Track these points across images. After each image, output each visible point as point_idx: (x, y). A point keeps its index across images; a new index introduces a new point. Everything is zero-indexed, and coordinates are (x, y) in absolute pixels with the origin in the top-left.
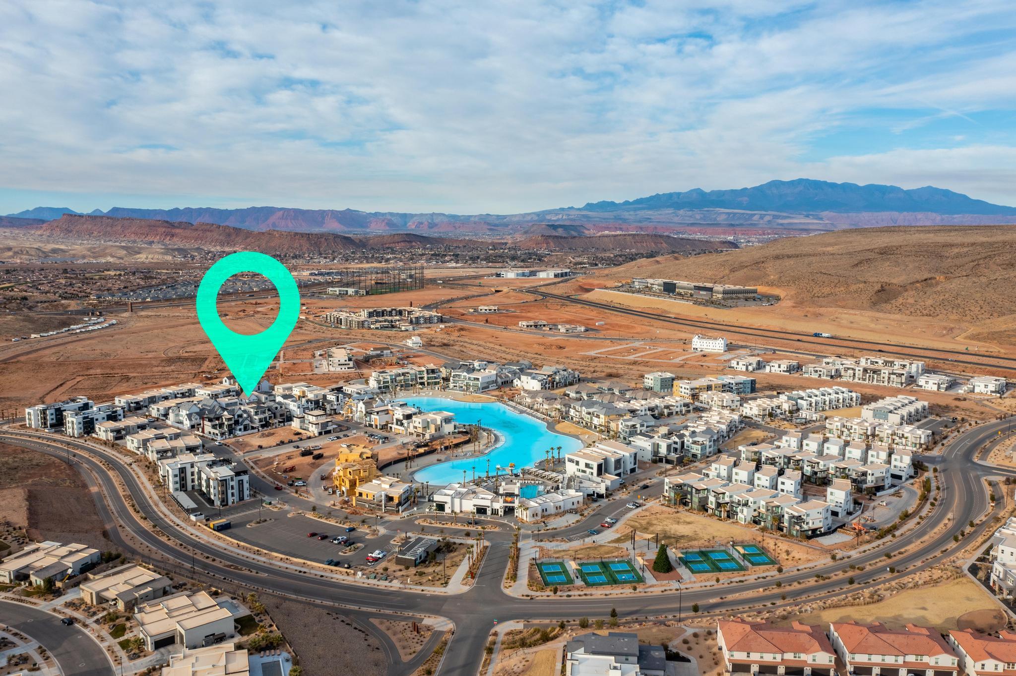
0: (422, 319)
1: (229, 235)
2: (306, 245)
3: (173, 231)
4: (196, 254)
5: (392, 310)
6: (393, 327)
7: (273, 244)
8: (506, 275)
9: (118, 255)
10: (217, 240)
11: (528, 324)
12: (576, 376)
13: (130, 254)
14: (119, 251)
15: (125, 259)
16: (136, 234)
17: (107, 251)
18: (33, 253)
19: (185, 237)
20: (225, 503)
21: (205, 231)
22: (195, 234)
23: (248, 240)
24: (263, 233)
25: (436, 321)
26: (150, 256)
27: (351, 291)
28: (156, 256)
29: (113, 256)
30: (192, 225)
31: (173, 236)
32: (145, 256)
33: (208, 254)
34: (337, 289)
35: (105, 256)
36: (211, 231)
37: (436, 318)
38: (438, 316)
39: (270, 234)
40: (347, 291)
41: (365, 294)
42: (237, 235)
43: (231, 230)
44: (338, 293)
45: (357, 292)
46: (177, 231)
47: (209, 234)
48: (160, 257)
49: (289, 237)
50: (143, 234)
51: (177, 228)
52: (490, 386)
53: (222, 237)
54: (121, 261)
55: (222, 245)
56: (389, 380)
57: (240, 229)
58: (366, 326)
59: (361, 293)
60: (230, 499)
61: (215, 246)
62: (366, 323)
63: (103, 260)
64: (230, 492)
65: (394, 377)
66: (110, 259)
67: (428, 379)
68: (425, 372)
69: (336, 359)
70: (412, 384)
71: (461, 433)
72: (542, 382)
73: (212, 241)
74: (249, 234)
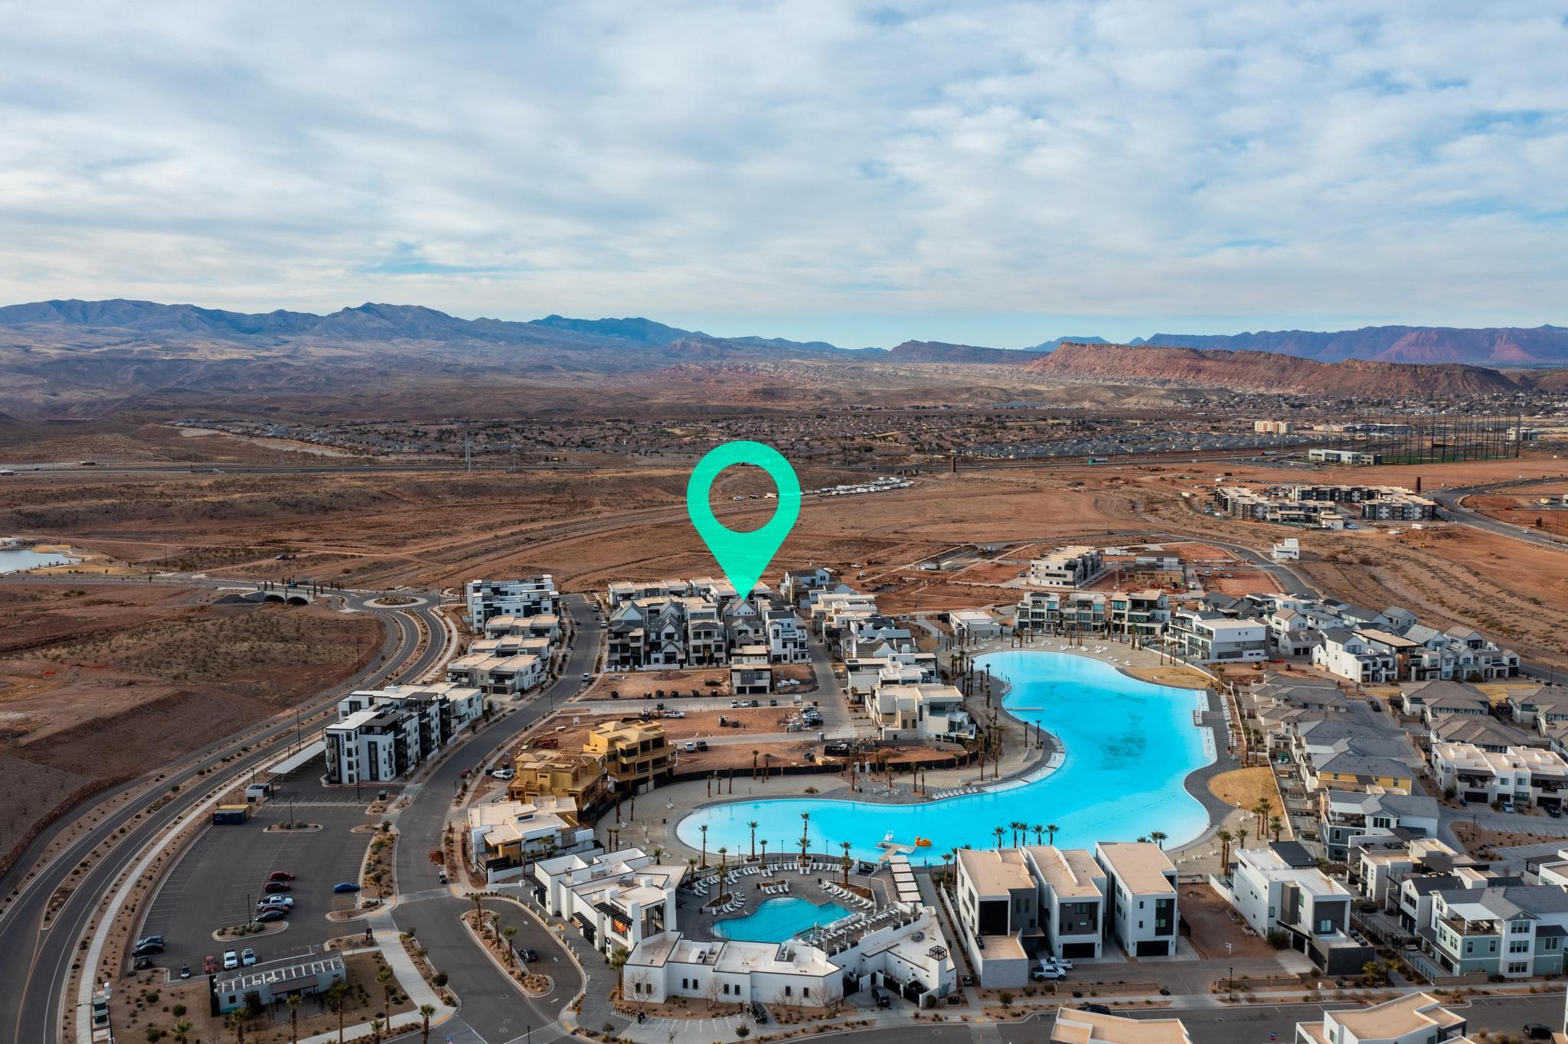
0: (1385, 510)
1: (1283, 369)
2: (1408, 384)
3: (1202, 364)
4: (1215, 398)
5: (1353, 490)
6: (1309, 519)
7: (1349, 384)
9: (1102, 399)
10: (1263, 377)
12: (1506, 660)
13: (1119, 397)
14: (1104, 394)
15: (1109, 404)
16: (1148, 369)
17: (1090, 393)
18: (995, 395)
19: (1216, 373)
20: (336, 778)
21: (1247, 363)
22: (1231, 368)
23: (1312, 378)
24: (1338, 366)
25: (1418, 516)
26: (1143, 401)
27: (1346, 456)
28: (1152, 401)
29: (1092, 400)
30: (1231, 353)
31: (1199, 371)
32: (1135, 400)
33: (1232, 398)
34: (1323, 452)
35: (1083, 399)
36: (1256, 363)
37: (1418, 510)
38: (1423, 507)
39: (1347, 367)
40: (1339, 456)
41: (1372, 461)
42: (1296, 369)
43: (1288, 362)
44: (1323, 458)
45: (1356, 459)
46: (1208, 364)
47: (1252, 367)
48: (1157, 401)
49: (1379, 372)
50: (1158, 369)
51: (1209, 359)
52: (1246, 653)
53: (1272, 373)
54: (1100, 407)
55: (1270, 385)
56: (1045, 611)
57: (1302, 359)
58: (1260, 515)
59: (1366, 460)
60: (346, 773)
61: (1258, 387)
62: (1260, 509)
63: (1076, 406)
64: (345, 759)
65: (1057, 607)
66: (1087, 405)
67: (1131, 619)
68: (1128, 605)
69: (1042, 564)
70: (1095, 628)
71: (960, 741)
72: (1367, 661)
73: (1255, 379)
74: (1316, 366)
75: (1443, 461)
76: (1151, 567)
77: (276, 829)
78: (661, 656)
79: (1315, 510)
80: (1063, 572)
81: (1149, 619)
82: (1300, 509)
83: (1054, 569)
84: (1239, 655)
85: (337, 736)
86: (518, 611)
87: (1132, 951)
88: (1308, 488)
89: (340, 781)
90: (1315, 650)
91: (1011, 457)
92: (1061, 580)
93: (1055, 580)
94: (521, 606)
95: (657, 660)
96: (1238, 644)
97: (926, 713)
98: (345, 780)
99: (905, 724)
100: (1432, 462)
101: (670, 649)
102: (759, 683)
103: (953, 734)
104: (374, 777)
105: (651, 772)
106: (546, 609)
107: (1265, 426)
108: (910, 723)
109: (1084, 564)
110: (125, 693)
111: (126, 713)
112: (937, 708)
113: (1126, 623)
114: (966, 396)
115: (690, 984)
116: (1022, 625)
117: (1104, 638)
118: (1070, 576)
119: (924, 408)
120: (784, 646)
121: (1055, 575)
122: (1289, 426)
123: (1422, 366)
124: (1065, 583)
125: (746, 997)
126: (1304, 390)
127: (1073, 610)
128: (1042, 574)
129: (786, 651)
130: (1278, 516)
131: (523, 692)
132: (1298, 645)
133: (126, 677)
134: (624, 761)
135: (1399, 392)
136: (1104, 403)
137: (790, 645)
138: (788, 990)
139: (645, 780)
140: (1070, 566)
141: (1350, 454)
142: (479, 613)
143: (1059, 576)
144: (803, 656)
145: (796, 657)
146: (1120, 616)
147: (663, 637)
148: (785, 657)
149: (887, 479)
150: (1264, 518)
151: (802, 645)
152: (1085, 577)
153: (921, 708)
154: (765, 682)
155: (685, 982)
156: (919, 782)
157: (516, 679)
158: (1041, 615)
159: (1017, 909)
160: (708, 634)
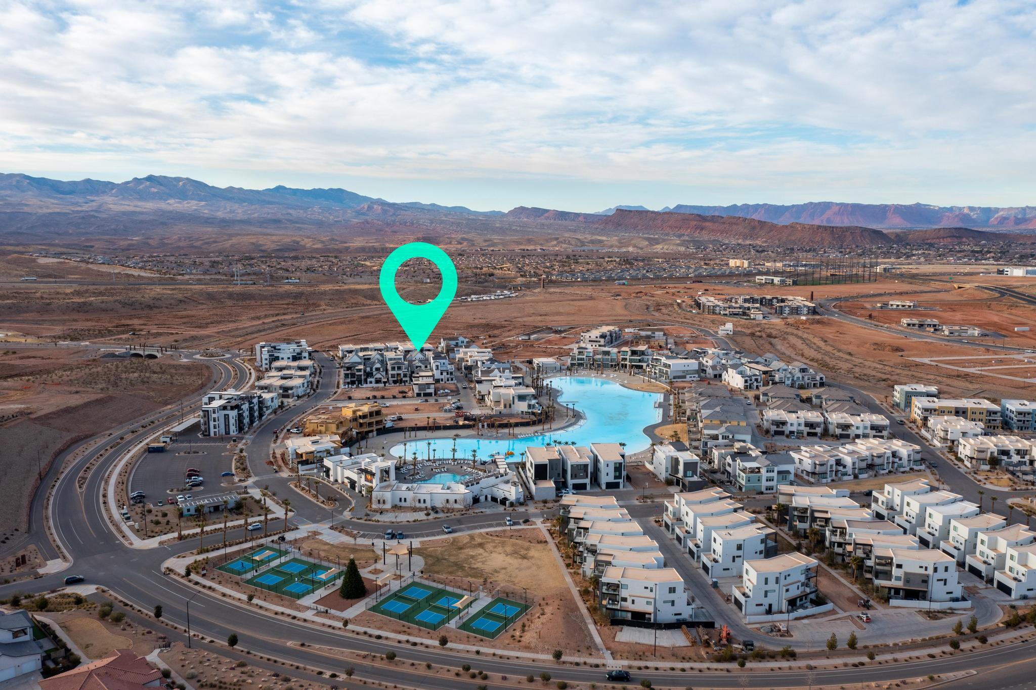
0: (787, 309)
1: (754, 228)
2: (828, 239)
3: (704, 224)
4: (711, 246)
5: (773, 298)
6: (744, 314)
7: (793, 238)
8: (1012, 272)
9: (640, 246)
10: (741, 233)
11: (910, 322)
12: (818, 378)
13: (651, 245)
14: (642, 242)
15: (645, 249)
16: (670, 227)
17: (633, 242)
19: (713, 231)
20: (207, 433)
21: (731, 224)
22: (722, 227)
23: (771, 233)
24: (786, 226)
25: (805, 312)
26: (665, 247)
27: (777, 280)
28: (671, 247)
29: (635, 246)
30: (723, 218)
31: (702, 229)
32: (661, 247)
33: (722, 246)
34: (764, 277)
35: (628, 246)
36: (737, 224)
37: (806, 309)
38: (808, 307)
39: (792, 227)
40: (773, 280)
41: (791, 283)
42: (761, 228)
43: (756, 223)
44: (764, 281)
45: (782, 282)
46: (708, 224)
47: (735, 227)
48: (675, 248)
49: (811, 231)
50: (677, 227)
51: (708, 221)
52: (688, 376)
53: (746, 231)
54: (639, 251)
55: (745, 238)
56: (585, 357)
57: (765, 222)
58: (717, 312)
59: (788, 283)
60: (212, 430)
61: (738, 239)
62: (718, 308)
63: (624, 250)
64: (212, 423)
65: (591, 355)
66: (631, 249)
67: (631, 361)
68: (629, 353)
69: (587, 335)
70: (612, 365)
71: (533, 414)
72: (747, 378)
73: (736, 234)
74: (773, 227)
75: (832, 284)
76: (648, 337)
77: (182, 454)
78: (373, 380)
79: (749, 309)
80: (598, 339)
81: (640, 361)
82: (740, 308)
83: (593, 338)
84: (685, 377)
85: (208, 411)
86: (289, 358)
87: (604, 487)
88: (748, 297)
89: (209, 435)
90: (723, 374)
91: (579, 280)
92: (597, 344)
93: (594, 344)
94: (290, 356)
95: (371, 382)
96: (683, 371)
97: (516, 400)
98: (212, 434)
99: (505, 406)
100: (826, 284)
101: (379, 376)
102: (428, 391)
103: (530, 411)
104: (227, 433)
105: (375, 428)
106: (305, 357)
107: (736, 262)
108: (508, 406)
109: (611, 335)
110: (77, 396)
111: (82, 405)
112: (522, 398)
113: (628, 363)
114: (555, 242)
115: (403, 500)
116: (573, 365)
117: (615, 371)
118: (602, 341)
119: (528, 250)
120: (442, 374)
121: (594, 341)
122: (749, 263)
123: (837, 227)
124: (600, 346)
125: (428, 505)
126: (766, 242)
127: (600, 357)
128: (587, 341)
129: (443, 377)
130: (727, 312)
131: (299, 397)
132: (716, 372)
133: (73, 389)
134: (361, 421)
135: (823, 244)
136: (642, 249)
137: (445, 374)
138: (448, 501)
139: (372, 431)
140: (603, 336)
141: (779, 279)
142: (266, 359)
143: (596, 341)
144: (452, 380)
145: (448, 380)
146: (625, 359)
147: (374, 370)
148: (442, 380)
149: (503, 292)
150: (720, 313)
151: (451, 373)
152: (612, 343)
153: (513, 398)
154: (431, 390)
155: (400, 500)
156: (511, 431)
157: (294, 390)
158: (582, 359)
159: (552, 469)
160: (399, 368)
